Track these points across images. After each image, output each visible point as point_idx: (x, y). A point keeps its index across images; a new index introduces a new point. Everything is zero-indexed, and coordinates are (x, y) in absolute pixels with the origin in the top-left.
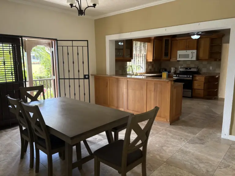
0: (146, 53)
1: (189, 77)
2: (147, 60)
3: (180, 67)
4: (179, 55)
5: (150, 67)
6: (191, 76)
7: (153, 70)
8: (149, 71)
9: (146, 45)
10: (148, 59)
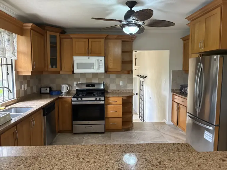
0: (16, 56)
1: (100, 100)
2: (17, 72)
3: (75, 83)
4: (77, 63)
5: (25, 87)
6: (103, 99)
7: (29, 92)
8: (22, 94)
9: (15, 40)
10: (19, 69)
